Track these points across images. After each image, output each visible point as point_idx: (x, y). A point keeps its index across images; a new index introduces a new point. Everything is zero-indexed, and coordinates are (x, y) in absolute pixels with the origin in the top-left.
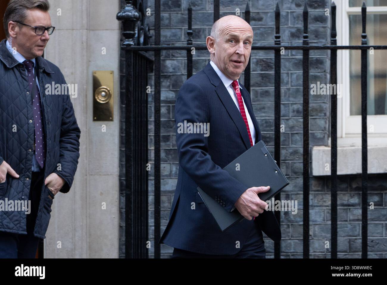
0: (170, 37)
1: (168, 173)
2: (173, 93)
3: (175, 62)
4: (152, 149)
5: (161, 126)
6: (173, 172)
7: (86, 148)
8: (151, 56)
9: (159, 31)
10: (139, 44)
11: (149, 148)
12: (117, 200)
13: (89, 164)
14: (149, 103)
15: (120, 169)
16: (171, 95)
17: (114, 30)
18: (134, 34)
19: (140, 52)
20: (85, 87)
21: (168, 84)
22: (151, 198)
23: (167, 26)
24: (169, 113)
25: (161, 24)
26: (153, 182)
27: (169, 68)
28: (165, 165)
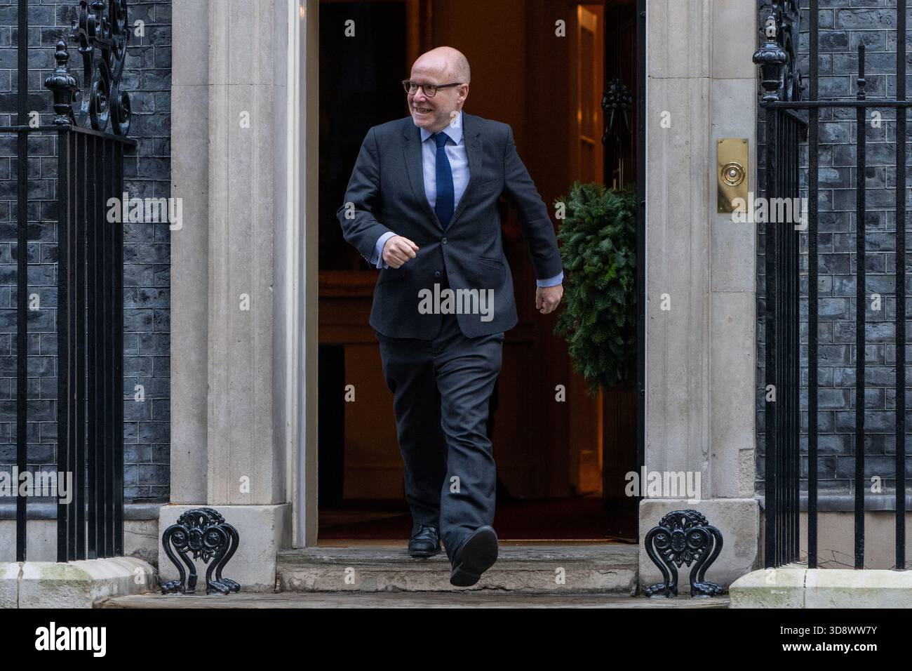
0: (831, 90)
1: (828, 290)
2: (836, 171)
3: (839, 126)
4: (805, 255)
5: (819, 220)
6: (836, 289)
7: (708, 252)
8: (803, 116)
9: (817, 79)
10: (785, 98)
11: (800, 253)
12: (752, 329)
13: (711, 276)
14: (800, 186)
15: (757, 283)
16: (833, 175)
17: (748, 78)
18: (779, 85)
19: (787, 110)
20: (706, 162)
21: (829, 158)
22: (804, 326)
23: (827, 72)
24: (830, 201)
25: (819, 70)
26: (807, 303)
27: (831, 135)
28: (824, 278)
